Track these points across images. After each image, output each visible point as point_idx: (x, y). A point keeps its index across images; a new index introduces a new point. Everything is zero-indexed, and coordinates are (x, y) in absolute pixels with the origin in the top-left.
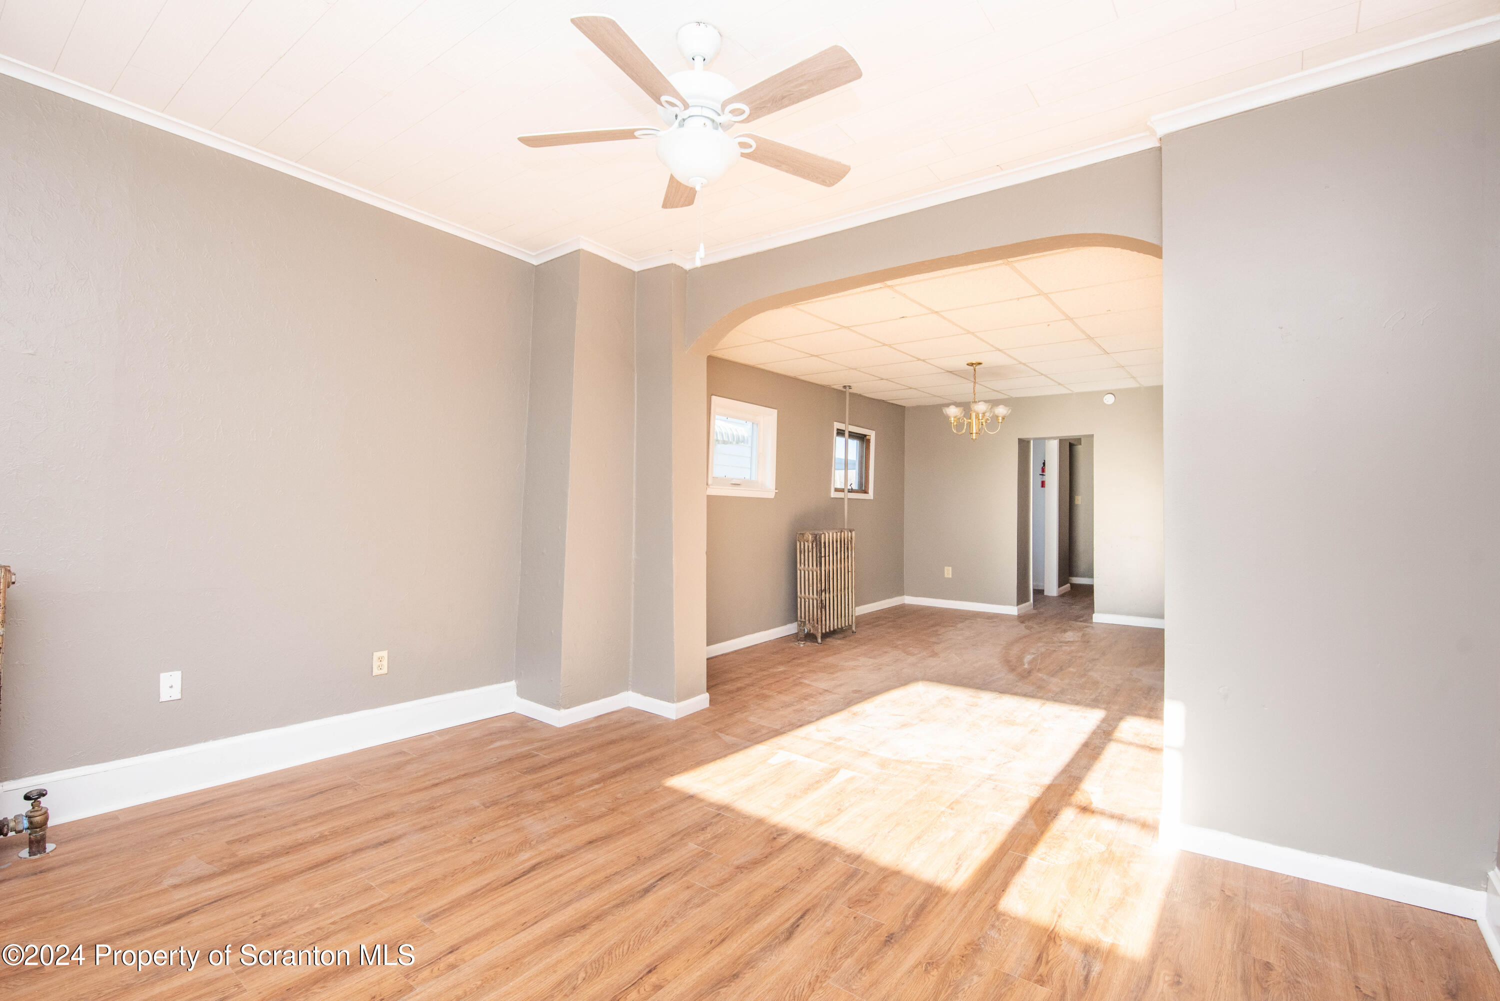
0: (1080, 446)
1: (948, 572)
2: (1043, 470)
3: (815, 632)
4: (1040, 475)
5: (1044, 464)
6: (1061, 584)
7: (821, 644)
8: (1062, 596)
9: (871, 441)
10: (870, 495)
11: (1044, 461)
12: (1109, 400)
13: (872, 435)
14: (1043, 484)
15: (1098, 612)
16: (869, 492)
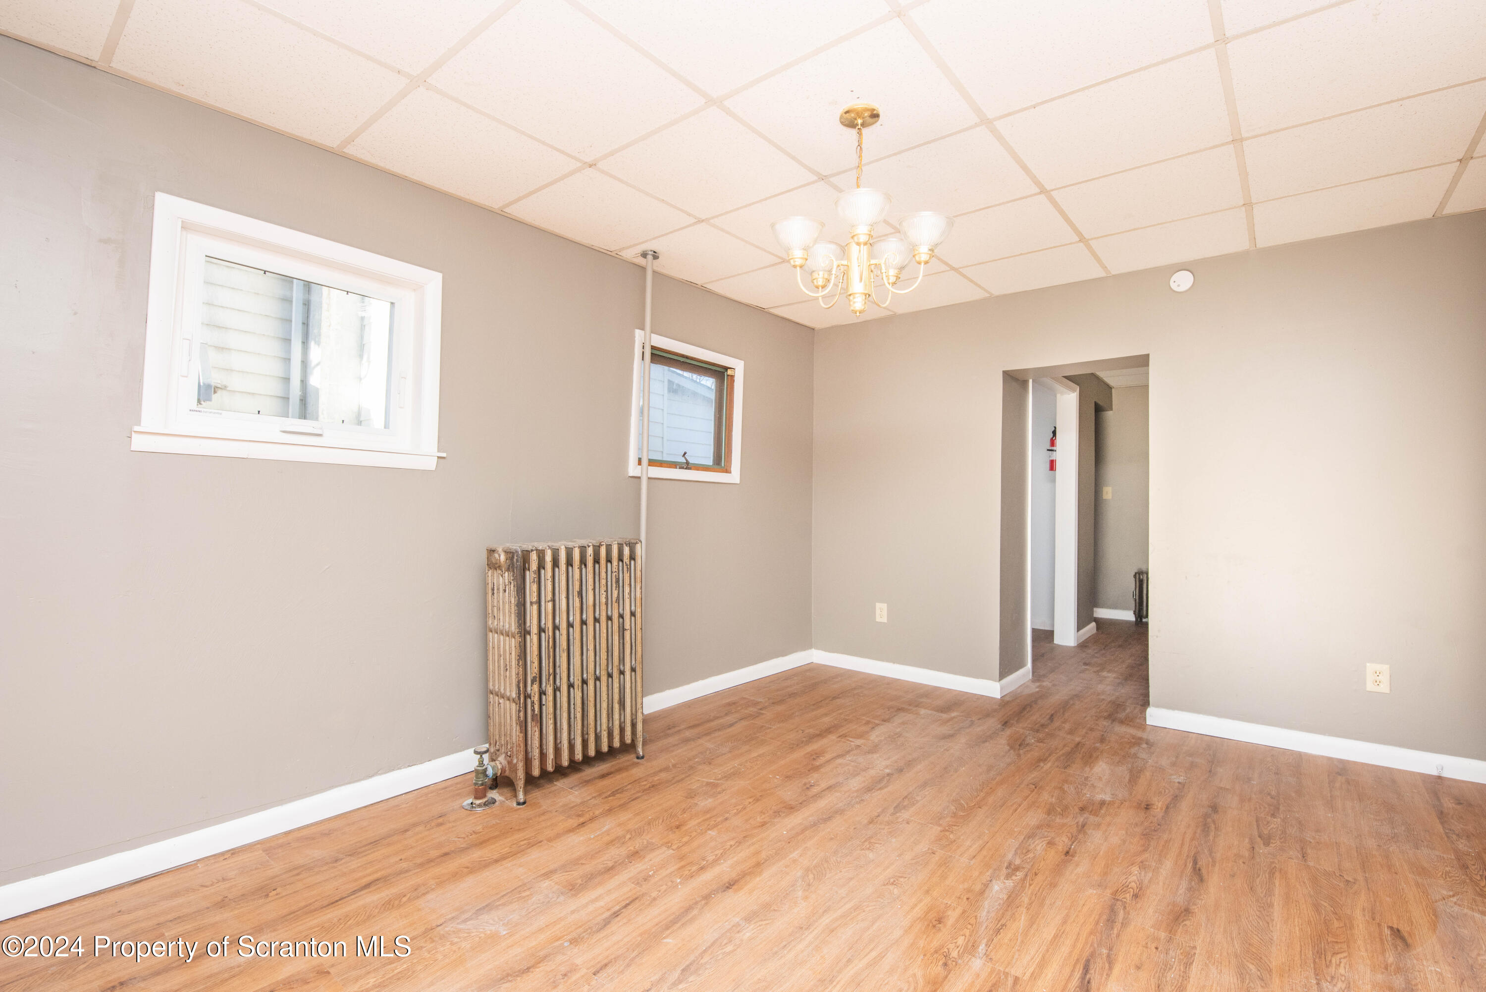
0: (1110, 413)
1: (881, 613)
2: (1053, 443)
3: (512, 776)
4: (1048, 450)
5: (1054, 433)
6: (1080, 626)
7: (524, 803)
8: (1083, 646)
9: (736, 379)
10: (734, 476)
11: (1055, 427)
12: (1182, 281)
13: (738, 368)
14: (1052, 465)
15: (1158, 706)
16: (732, 469)
